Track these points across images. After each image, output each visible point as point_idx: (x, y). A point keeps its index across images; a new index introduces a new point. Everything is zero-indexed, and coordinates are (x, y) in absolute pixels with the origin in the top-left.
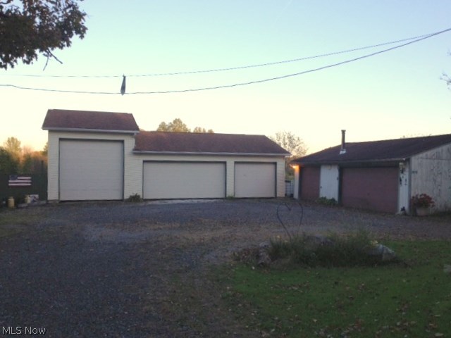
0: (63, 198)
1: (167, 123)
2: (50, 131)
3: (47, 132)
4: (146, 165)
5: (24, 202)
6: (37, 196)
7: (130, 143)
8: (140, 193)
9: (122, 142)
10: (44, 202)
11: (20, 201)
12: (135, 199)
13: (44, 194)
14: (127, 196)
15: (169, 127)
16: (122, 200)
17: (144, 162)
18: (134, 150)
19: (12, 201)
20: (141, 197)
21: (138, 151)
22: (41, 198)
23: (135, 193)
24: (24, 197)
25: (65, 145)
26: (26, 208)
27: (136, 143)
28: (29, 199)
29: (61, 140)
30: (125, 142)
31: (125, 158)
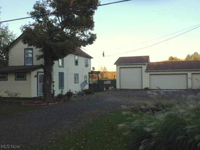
0: (121, 88)
1: (191, 55)
2: (117, 65)
3: (116, 65)
4: (151, 76)
5: (108, 89)
6: (113, 87)
7: (144, 68)
8: (149, 87)
9: (141, 67)
11: (107, 88)
12: (147, 89)
13: (115, 86)
14: (144, 88)
15: (192, 56)
16: (142, 89)
17: (150, 74)
18: (146, 70)
19: (105, 89)
20: (149, 88)
21: (147, 71)
22: (114, 88)
23: (146, 87)
24: (109, 88)
25: (122, 70)
26: (108, 91)
27: (147, 68)
28: (110, 88)
29: (120, 68)
30: (142, 67)
31: (143, 74)
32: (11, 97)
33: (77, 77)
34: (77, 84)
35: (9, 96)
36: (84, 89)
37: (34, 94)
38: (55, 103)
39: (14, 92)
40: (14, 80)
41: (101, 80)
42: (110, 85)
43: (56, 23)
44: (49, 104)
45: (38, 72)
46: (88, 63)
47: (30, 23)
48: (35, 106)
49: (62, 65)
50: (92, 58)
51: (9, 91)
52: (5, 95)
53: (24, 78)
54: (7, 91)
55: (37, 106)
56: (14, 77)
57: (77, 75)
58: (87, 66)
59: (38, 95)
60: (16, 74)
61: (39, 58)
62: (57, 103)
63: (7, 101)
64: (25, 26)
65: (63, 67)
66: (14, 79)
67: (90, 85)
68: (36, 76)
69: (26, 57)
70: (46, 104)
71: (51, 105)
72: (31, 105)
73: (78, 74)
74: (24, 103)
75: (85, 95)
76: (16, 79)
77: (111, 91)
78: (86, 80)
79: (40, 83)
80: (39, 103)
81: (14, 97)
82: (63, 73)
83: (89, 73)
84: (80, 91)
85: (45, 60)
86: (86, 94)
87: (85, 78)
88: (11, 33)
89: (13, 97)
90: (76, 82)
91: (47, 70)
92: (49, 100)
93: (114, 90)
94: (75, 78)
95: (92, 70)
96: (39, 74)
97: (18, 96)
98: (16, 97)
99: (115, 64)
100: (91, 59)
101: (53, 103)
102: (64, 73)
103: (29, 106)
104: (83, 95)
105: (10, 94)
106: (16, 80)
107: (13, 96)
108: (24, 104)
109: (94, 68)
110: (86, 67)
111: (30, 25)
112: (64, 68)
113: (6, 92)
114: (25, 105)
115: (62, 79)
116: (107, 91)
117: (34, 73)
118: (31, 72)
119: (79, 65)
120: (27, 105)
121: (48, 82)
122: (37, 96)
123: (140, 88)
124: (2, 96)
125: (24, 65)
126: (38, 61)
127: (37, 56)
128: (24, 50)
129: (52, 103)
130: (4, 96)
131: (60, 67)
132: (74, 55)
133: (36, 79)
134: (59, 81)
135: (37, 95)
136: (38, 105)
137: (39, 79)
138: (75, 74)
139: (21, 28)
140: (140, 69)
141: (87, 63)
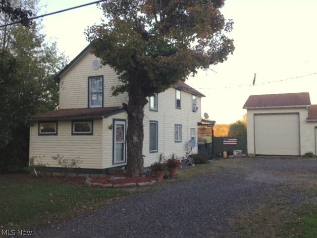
0: (257, 153)
2: (248, 110)
3: (246, 110)
5: (232, 154)
6: (240, 151)
7: (304, 115)
8: (313, 152)
9: (298, 114)
10: (245, 155)
11: (230, 153)
12: (309, 155)
13: (245, 150)
14: (303, 153)
16: (299, 156)
17: (316, 127)
18: (307, 119)
19: (225, 154)
20: (314, 154)
21: (310, 120)
22: (243, 153)
23: (309, 152)
24: (233, 151)
25: (258, 118)
26: (233, 158)
27: (309, 114)
28: (235, 153)
29: (255, 114)
30: (300, 114)
31: (301, 126)
32: (65, 168)
33: (180, 131)
34: (180, 143)
35: (60, 166)
36: (190, 154)
37: (107, 163)
38: (151, 182)
39: (69, 158)
40: (71, 134)
41: (218, 138)
42: (235, 147)
43: (150, 23)
44: (140, 184)
45: (114, 120)
46: (197, 106)
47: (103, 21)
48: (113, 187)
49: (155, 106)
50: (203, 96)
51: (60, 156)
52: (54, 164)
53: (89, 131)
54: (56, 156)
55: (116, 188)
56: (71, 129)
57: (178, 126)
58: (195, 110)
59: (113, 164)
60: (74, 123)
61: (116, 92)
62: (154, 182)
63: (55, 174)
64: (93, 27)
65: (157, 111)
66: (71, 132)
67: (199, 147)
68: (110, 128)
69: (90, 92)
70: (135, 184)
71: (144, 186)
72: (104, 185)
73: (181, 125)
74: (91, 181)
75: (193, 165)
76: (74, 132)
77: (239, 157)
78: (193, 136)
79: (117, 140)
80: (119, 182)
81: (70, 167)
82: (157, 122)
83: (199, 124)
84: (183, 158)
85: (130, 95)
86: (195, 164)
87: (192, 132)
88: (62, 54)
89: (67, 166)
90: (177, 139)
91: (134, 114)
92: (139, 175)
93: (244, 157)
94: (176, 133)
95: (203, 118)
96: (116, 122)
97: (78, 166)
98: (74, 167)
99: (244, 107)
100: (202, 98)
101: (147, 183)
102: (159, 122)
103: (101, 187)
104: (189, 165)
105: (62, 161)
106: (73, 134)
107: (69, 165)
108: (91, 183)
109: (206, 115)
110: (193, 113)
111: (104, 25)
112: (159, 112)
113: (55, 158)
114: (92, 185)
115: (155, 134)
116: (229, 158)
117: (107, 121)
118: (102, 119)
119: (182, 108)
120: (97, 186)
121: (135, 139)
122: (113, 166)
123: (296, 153)
124: (47, 166)
125: (87, 107)
126: (114, 97)
127: (113, 88)
128: (87, 79)
129: (145, 182)
130: (51, 166)
131: (151, 110)
132: (175, 89)
133: (111, 132)
134: (150, 137)
135: (111, 164)
136: (117, 185)
137: (117, 132)
138: (176, 125)
139: (86, 32)
140: (295, 117)
141: (195, 105)
